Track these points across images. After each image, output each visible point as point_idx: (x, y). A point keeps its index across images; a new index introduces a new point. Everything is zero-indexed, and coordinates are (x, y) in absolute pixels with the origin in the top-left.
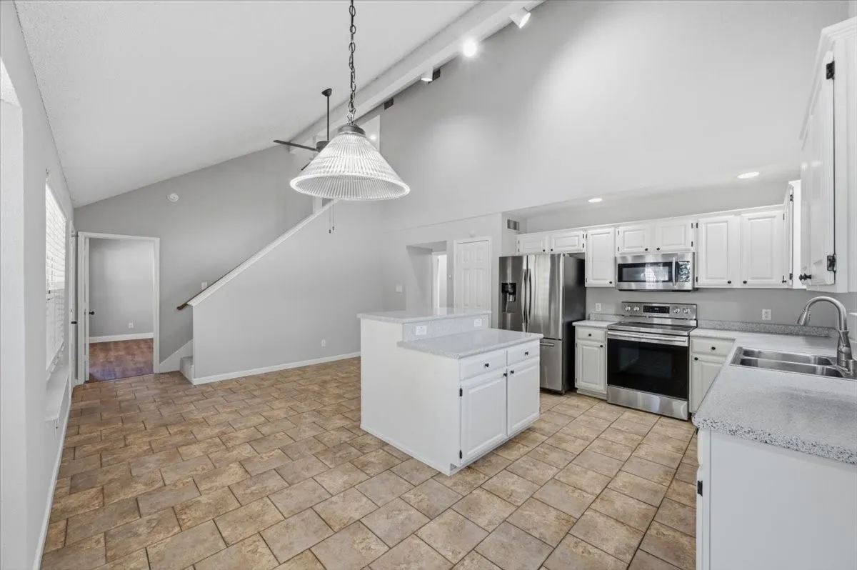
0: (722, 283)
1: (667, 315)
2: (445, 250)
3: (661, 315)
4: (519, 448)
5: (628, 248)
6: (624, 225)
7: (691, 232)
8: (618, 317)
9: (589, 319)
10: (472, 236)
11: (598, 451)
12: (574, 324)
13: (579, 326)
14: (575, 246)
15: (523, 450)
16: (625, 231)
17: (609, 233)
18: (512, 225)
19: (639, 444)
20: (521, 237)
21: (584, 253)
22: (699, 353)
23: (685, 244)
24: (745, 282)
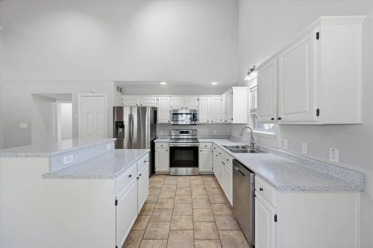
0: (205, 122)
1: (188, 134)
2: (71, 100)
3: (186, 134)
4: (144, 219)
5: (175, 106)
6: (174, 96)
7: (197, 102)
9: (158, 138)
10: (93, 92)
11: (179, 202)
12: (154, 141)
13: (156, 142)
14: (153, 104)
15: (147, 219)
16: (174, 99)
17: (168, 99)
18: (119, 90)
19: (191, 192)
20: (123, 97)
21: (157, 108)
22: (202, 148)
23: (195, 107)
24: (212, 121)
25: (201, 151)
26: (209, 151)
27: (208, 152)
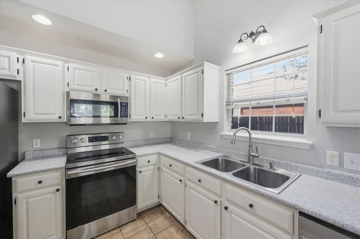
0: (143, 118)
1: (107, 142)
5: (78, 85)
6: (75, 63)
7: (127, 82)
8: (62, 150)
12: (10, 174)
13: (17, 175)
16: (75, 69)
17: (57, 66)
21: (20, 82)
22: (141, 167)
23: (123, 91)
24: (153, 118)
25: (140, 172)
26: (152, 170)
27: (151, 172)
